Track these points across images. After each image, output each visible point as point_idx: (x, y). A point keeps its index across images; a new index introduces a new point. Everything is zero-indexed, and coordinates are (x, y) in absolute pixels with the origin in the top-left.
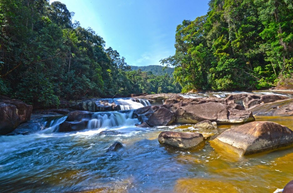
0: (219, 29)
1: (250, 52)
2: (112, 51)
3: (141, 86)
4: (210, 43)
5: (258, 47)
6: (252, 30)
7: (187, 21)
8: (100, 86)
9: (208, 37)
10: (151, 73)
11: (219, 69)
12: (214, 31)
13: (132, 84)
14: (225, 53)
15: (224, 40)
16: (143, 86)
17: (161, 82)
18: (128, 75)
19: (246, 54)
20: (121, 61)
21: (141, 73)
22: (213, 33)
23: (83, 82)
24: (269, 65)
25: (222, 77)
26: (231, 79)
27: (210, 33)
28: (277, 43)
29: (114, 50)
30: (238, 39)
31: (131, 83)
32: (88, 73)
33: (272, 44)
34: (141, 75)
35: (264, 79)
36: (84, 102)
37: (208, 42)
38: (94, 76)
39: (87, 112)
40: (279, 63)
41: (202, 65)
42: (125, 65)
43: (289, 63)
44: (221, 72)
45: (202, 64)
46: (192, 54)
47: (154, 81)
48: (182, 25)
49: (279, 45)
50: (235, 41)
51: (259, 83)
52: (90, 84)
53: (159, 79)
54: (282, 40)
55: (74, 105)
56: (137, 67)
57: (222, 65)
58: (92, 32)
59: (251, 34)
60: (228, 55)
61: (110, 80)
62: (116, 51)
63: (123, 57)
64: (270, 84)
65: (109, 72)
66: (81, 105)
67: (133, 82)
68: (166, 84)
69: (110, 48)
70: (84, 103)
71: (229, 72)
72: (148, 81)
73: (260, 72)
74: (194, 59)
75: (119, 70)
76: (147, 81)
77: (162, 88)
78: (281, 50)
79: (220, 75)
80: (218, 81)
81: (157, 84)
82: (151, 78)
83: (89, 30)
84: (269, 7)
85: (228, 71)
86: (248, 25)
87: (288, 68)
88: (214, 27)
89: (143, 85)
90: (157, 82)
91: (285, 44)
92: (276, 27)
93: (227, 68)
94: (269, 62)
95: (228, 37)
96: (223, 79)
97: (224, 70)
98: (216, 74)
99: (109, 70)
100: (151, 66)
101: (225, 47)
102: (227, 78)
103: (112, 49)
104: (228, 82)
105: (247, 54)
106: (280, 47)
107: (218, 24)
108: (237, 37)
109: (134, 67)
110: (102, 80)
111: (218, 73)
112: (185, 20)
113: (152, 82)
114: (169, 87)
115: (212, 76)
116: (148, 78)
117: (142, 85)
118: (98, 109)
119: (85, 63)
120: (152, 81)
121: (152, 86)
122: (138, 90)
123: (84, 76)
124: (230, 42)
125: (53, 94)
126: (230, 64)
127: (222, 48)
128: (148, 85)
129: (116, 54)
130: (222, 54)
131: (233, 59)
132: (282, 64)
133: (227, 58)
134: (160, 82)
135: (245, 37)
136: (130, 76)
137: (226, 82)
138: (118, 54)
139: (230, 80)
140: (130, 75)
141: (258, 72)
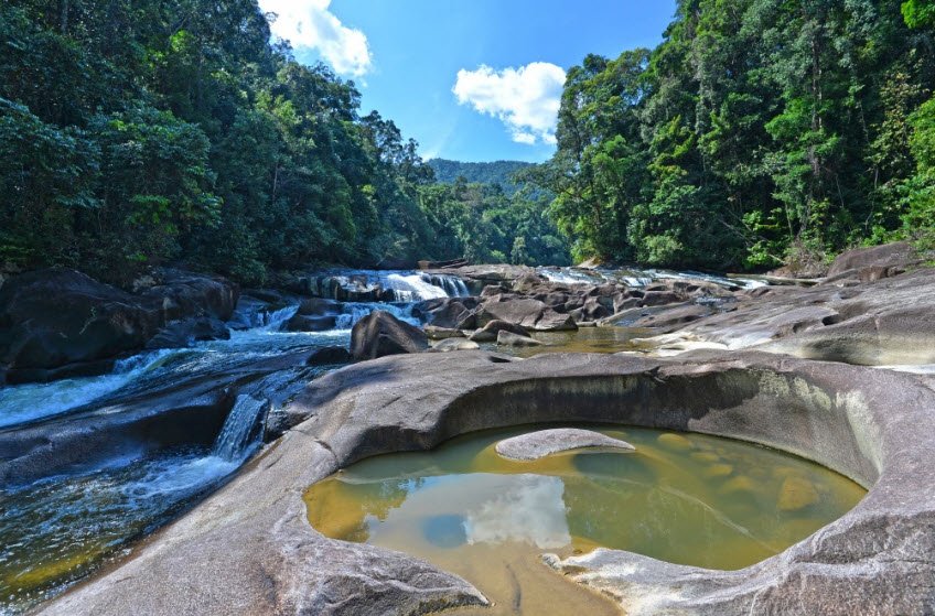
0: (674, 96)
1: (739, 171)
2: (381, 122)
3: (460, 230)
4: (647, 133)
5: (759, 161)
6: (754, 110)
7: (598, 57)
8: (346, 236)
9: (646, 113)
10: (499, 189)
11: (656, 210)
12: (661, 101)
13: (435, 225)
14: (679, 168)
15: (683, 128)
16: (470, 233)
17: (527, 220)
18: (425, 196)
19: (728, 175)
20: (406, 151)
21: (465, 189)
22: (658, 106)
23: (308, 228)
24: (779, 210)
25: (661, 232)
26: (680, 239)
27: (652, 105)
28: (801, 155)
29: (385, 121)
30: (716, 131)
31: (430, 219)
32: (319, 205)
33: (790, 157)
34: (463, 195)
35: (764, 245)
36: (313, 278)
37: (643, 129)
38: (331, 210)
39: (333, 302)
40: (799, 207)
41: (620, 193)
42: (416, 163)
43: (820, 211)
44: (659, 217)
45: (621, 190)
46: (595, 160)
47: (505, 217)
48: (583, 68)
49: (803, 162)
50: (709, 135)
51: (750, 254)
52: (324, 233)
53: (519, 211)
54: (814, 148)
55: (290, 282)
56: (458, 163)
57: (663, 199)
58: (326, 75)
59: (750, 120)
60: (684, 173)
61: (372, 215)
62: (392, 122)
63: (411, 140)
64: (776, 259)
65: (369, 194)
66: (306, 283)
67: (436, 220)
68: (539, 228)
69: (375, 112)
70: (313, 280)
71: (677, 221)
72: (486, 217)
73: (757, 226)
74: (599, 177)
75: (397, 181)
76: (480, 218)
77: (528, 239)
78: (806, 176)
79: (656, 226)
80: (651, 242)
81: (514, 227)
82: (496, 205)
83: (318, 69)
84: (797, 56)
85: (676, 218)
86: (745, 97)
87: (814, 223)
88: (663, 90)
89: (468, 227)
90: (513, 219)
91: (816, 159)
92: (807, 111)
93: (672, 210)
94: (780, 203)
95: (694, 121)
96: (662, 238)
97: (666, 213)
98: (648, 223)
99: (367, 188)
100: (503, 162)
101: (680, 150)
102: (672, 234)
103: (379, 117)
104: (672, 244)
105: (731, 175)
106: (805, 167)
107: (675, 82)
108: (714, 125)
109: (448, 162)
110: (351, 221)
111: (654, 219)
112: (590, 56)
113: (497, 220)
114: (549, 238)
115: (638, 227)
116: (486, 207)
117: (464, 230)
118: (344, 295)
119: (313, 179)
120: (498, 217)
121: (495, 233)
122: (452, 243)
123: (312, 213)
124: (696, 137)
125: (257, 260)
126: (685, 200)
127: (672, 151)
128: (482, 231)
129: (392, 132)
130: (670, 169)
131: (693, 187)
132: (803, 211)
133: (680, 183)
134: (522, 221)
135: (736, 129)
136: (430, 201)
137: (668, 245)
138: (398, 131)
139: (678, 242)
140: (430, 198)
141: (753, 226)
